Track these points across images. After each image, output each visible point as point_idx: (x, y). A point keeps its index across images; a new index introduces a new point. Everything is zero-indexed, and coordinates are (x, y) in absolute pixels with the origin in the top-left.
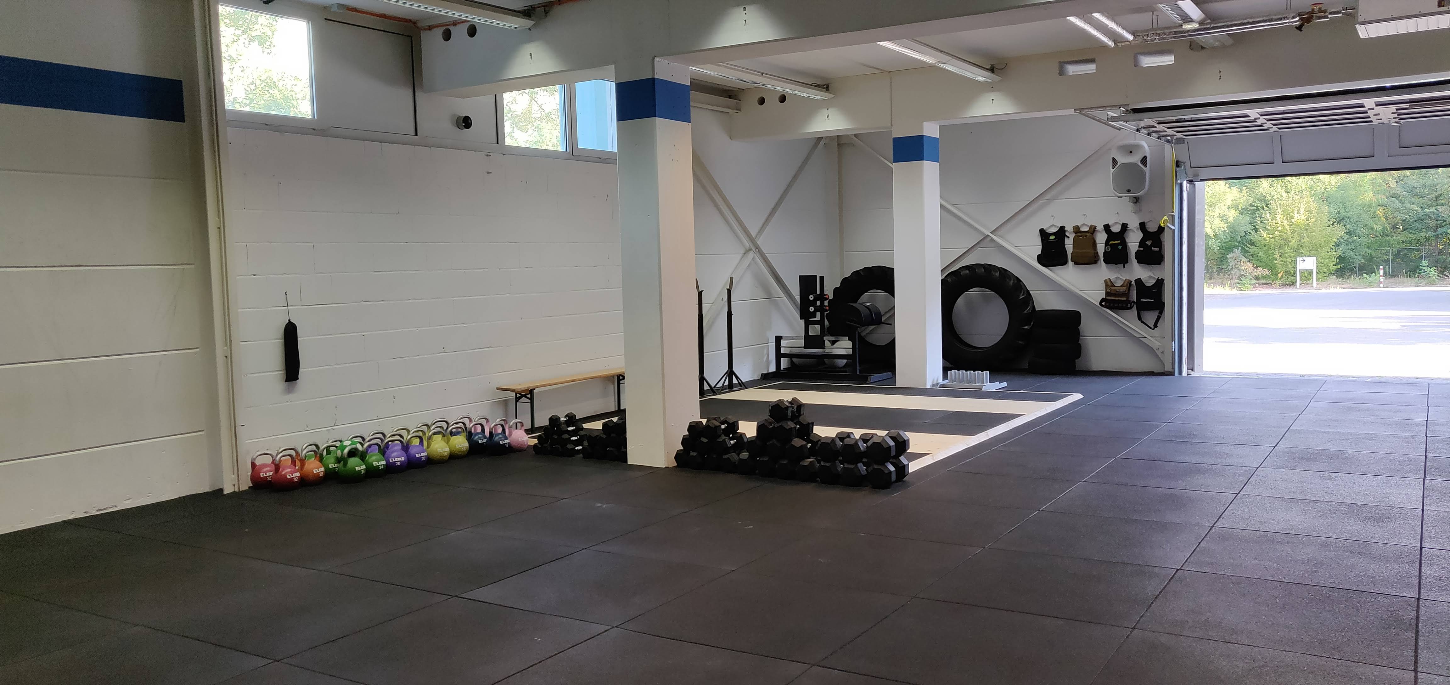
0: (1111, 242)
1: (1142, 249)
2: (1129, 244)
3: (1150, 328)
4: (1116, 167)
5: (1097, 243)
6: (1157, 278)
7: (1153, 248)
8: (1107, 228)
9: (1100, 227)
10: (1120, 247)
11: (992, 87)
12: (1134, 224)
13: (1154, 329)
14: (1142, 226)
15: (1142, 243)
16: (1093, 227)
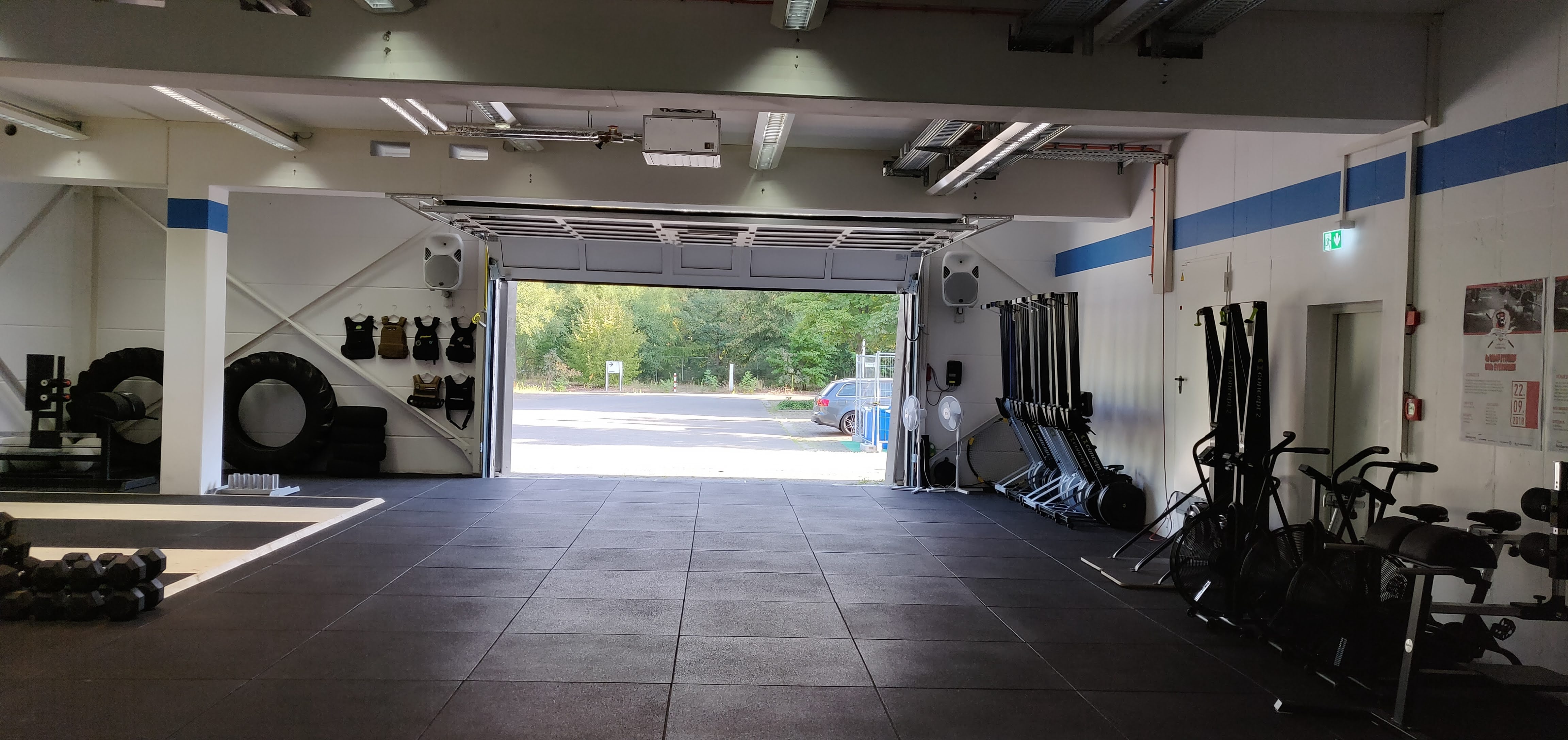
0: (421, 337)
1: (453, 345)
2: (440, 339)
3: (459, 428)
4: (429, 258)
5: (407, 336)
6: (467, 376)
7: (464, 345)
8: (418, 321)
9: (411, 320)
10: (431, 342)
11: (295, 157)
12: (446, 319)
13: (462, 429)
14: (455, 322)
15: (453, 340)
16: (403, 320)
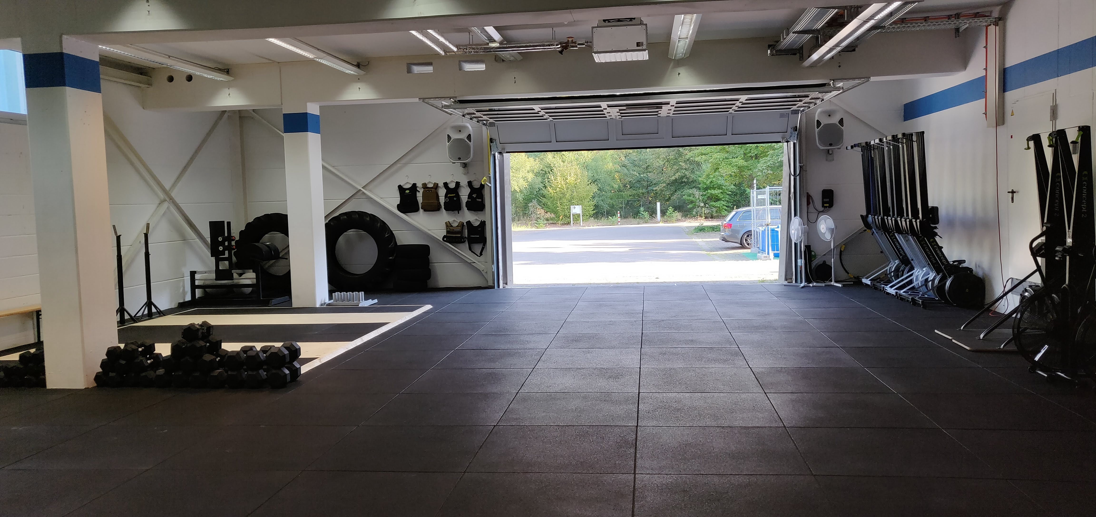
0: (449, 195)
1: (470, 200)
2: (461, 196)
3: (478, 256)
4: (450, 142)
5: (439, 196)
6: (481, 220)
7: (477, 200)
8: (446, 185)
9: (441, 184)
10: (455, 199)
11: (359, 79)
12: (464, 183)
13: (480, 256)
14: (470, 184)
15: (470, 196)
16: (436, 184)
